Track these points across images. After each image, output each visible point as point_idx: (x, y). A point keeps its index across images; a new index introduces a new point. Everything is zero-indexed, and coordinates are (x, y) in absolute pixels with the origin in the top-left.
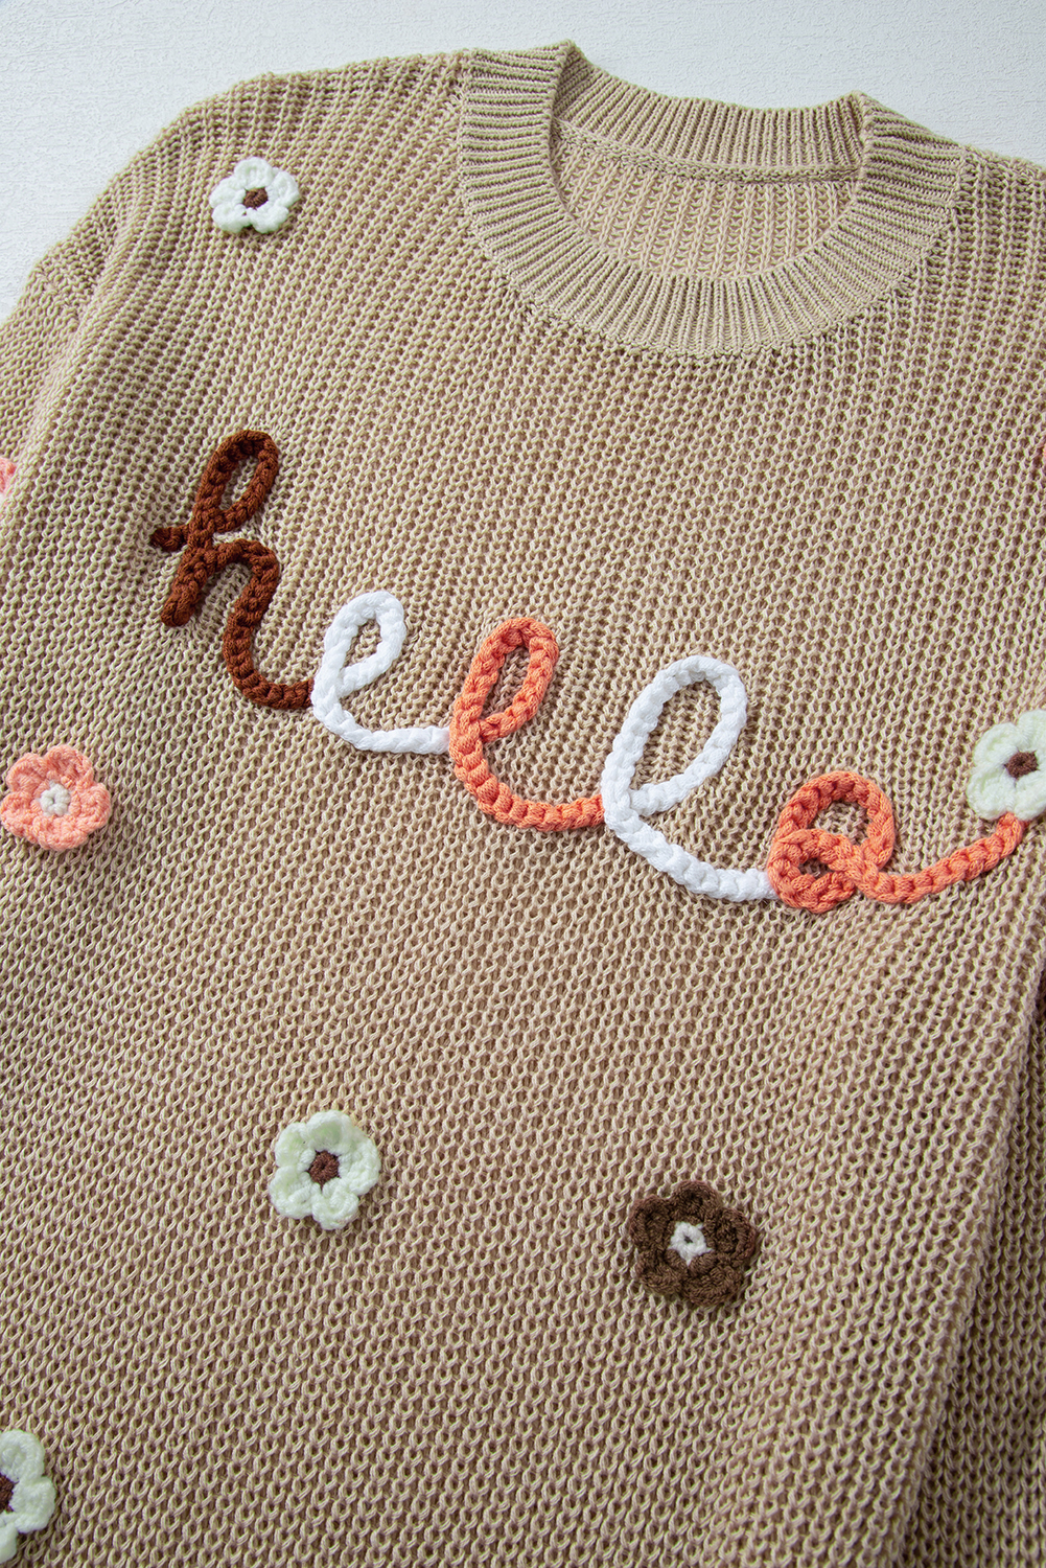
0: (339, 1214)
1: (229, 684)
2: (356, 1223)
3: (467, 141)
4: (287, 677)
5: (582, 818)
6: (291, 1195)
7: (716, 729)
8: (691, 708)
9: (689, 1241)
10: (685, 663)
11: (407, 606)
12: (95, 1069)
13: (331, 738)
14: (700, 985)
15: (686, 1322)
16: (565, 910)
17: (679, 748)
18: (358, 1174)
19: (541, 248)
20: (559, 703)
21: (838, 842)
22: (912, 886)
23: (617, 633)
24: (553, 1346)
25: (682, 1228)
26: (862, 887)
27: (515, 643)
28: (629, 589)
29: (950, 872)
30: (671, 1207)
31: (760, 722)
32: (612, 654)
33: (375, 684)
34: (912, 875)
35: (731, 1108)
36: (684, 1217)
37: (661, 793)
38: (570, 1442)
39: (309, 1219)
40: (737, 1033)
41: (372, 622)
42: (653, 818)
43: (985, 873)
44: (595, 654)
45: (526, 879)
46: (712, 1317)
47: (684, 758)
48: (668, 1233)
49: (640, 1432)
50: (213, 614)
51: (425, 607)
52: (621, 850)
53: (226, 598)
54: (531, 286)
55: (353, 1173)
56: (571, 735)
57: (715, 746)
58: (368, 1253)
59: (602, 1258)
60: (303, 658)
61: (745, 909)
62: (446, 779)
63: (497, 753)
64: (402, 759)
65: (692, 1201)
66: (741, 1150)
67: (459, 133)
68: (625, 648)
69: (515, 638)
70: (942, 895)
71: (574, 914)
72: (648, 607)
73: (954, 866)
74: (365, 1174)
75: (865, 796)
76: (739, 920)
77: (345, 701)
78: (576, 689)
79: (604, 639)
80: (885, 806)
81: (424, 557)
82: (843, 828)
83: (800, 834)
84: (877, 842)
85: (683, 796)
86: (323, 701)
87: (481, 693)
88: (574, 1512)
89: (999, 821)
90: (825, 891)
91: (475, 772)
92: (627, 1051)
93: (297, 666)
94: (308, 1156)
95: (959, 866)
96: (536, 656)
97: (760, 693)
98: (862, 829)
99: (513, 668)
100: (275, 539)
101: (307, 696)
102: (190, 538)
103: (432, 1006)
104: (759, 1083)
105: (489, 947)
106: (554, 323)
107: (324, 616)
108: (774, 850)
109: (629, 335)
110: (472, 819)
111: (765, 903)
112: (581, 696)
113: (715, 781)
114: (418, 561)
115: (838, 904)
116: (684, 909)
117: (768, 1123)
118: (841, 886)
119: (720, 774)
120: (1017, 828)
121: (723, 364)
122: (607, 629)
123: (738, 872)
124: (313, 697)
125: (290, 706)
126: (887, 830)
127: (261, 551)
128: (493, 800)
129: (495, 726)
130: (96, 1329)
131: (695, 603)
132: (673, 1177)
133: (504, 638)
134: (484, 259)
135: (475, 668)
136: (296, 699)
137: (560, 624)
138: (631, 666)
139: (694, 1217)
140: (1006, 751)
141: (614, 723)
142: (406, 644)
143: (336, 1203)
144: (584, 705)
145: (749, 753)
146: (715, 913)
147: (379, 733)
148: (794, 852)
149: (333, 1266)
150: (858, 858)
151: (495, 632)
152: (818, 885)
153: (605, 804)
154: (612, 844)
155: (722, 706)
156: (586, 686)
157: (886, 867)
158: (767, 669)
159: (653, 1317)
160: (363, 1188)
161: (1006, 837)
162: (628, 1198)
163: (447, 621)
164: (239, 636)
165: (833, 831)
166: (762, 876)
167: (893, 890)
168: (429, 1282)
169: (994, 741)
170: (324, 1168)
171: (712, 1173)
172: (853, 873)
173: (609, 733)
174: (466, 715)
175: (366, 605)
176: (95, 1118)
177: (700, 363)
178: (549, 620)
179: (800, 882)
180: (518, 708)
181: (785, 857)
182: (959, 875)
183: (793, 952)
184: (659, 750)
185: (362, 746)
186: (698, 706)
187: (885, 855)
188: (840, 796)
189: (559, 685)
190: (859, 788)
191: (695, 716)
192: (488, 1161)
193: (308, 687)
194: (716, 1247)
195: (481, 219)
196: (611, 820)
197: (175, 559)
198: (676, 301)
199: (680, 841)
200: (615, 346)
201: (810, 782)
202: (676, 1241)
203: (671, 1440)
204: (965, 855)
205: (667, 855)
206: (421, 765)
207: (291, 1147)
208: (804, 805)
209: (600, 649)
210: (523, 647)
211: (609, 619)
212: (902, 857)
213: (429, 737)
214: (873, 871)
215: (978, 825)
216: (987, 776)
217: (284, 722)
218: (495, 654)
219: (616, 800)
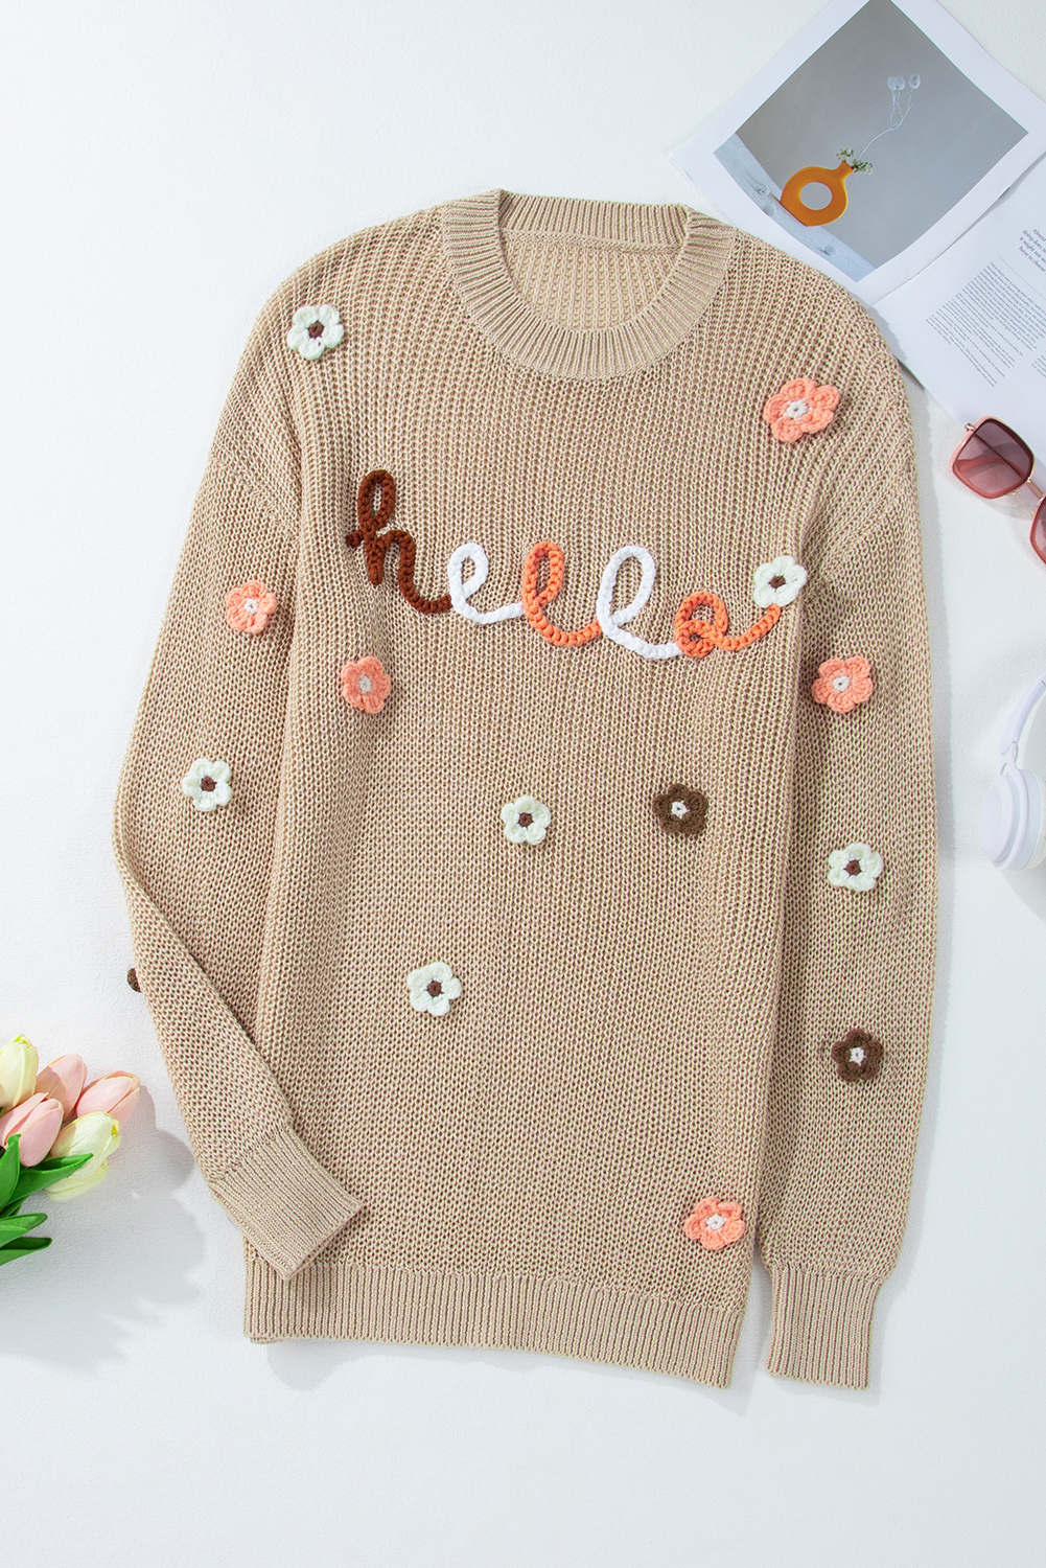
0: (539, 837)
1: (408, 606)
2: (545, 841)
3: (451, 253)
4: (435, 596)
5: (594, 635)
6: (514, 834)
7: (642, 578)
8: (628, 570)
9: (679, 809)
10: (623, 550)
11: (484, 547)
12: (414, 805)
13: (469, 622)
14: (658, 700)
15: (686, 843)
16: (594, 678)
17: (627, 591)
18: (541, 821)
19: (508, 322)
20: (570, 581)
21: (703, 625)
22: (739, 644)
23: (587, 540)
24: (637, 865)
25: (675, 805)
26: (717, 644)
27: (542, 556)
28: (588, 516)
29: (754, 635)
30: (668, 797)
31: (662, 572)
32: (588, 551)
33: (480, 590)
34: (737, 638)
35: (683, 751)
36: (675, 800)
37: (624, 615)
38: (654, 901)
39: (525, 843)
40: (678, 718)
41: (468, 560)
42: (623, 627)
43: (768, 633)
44: (580, 552)
45: (574, 669)
46: (696, 838)
47: (631, 595)
48: (670, 808)
49: (680, 890)
50: (390, 573)
51: (492, 545)
52: (612, 644)
53: (393, 563)
54: (507, 349)
55: (539, 819)
56: (578, 596)
57: (644, 588)
58: (553, 850)
59: (646, 825)
60: (439, 585)
61: (669, 661)
62: (526, 628)
63: (548, 611)
64: (504, 623)
65: (677, 792)
66: (691, 767)
67: (444, 247)
68: (592, 547)
69: (541, 553)
70: (753, 646)
71: (599, 679)
72: (599, 524)
73: (754, 632)
74: (546, 819)
75: (712, 602)
76: (668, 668)
77: (468, 601)
78: (576, 573)
79: (582, 544)
80: (721, 606)
81: (484, 519)
82: (705, 618)
83: (687, 624)
84: (720, 623)
85: (636, 614)
86: (459, 605)
87: (533, 585)
88: (662, 926)
89: (770, 608)
90: (702, 648)
91: (542, 623)
92: (634, 736)
93: (438, 589)
94: (517, 817)
95: (757, 632)
96: (553, 561)
97: (659, 558)
98: (712, 617)
99: (543, 567)
100: (405, 525)
101: (449, 603)
102: (365, 536)
103: (550, 737)
104: (692, 737)
105: (566, 704)
106: (523, 370)
107: (442, 560)
108: (677, 633)
109: (563, 373)
110: (543, 646)
111: (677, 657)
112: (578, 576)
113: (648, 605)
114: (481, 522)
115: (708, 653)
116: (644, 666)
117: (700, 753)
118: (708, 644)
119: (649, 600)
120: (778, 610)
121: (616, 382)
122: (582, 538)
123: (663, 646)
124: (453, 602)
125: (442, 610)
126: (724, 617)
127: (404, 534)
128: (552, 635)
129: (544, 598)
130: (453, 914)
131: (620, 517)
132: (666, 786)
133: (536, 555)
134: (479, 333)
135: (526, 572)
136: (443, 605)
137: (561, 542)
138: (597, 555)
139: (678, 799)
140: (770, 577)
141: (596, 585)
142: (489, 566)
143: (535, 833)
144: (581, 579)
145: (659, 588)
146: (657, 666)
147: (488, 614)
148: (686, 633)
149: (540, 860)
150: (714, 631)
151: (532, 552)
152: (699, 646)
153: (601, 624)
154: (608, 642)
155: (643, 567)
156: (580, 570)
157: (725, 634)
158: (659, 545)
159: (672, 844)
160: (547, 824)
161: (773, 613)
162: (650, 797)
163: (505, 550)
164: (407, 581)
165: (701, 619)
166: (674, 645)
167: (730, 645)
168: (581, 855)
169: (763, 572)
170: (525, 820)
171: (681, 779)
172: (712, 638)
173: (595, 590)
174: (530, 596)
175: (464, 552)
176: (422, 826)
177: (604, 383)
178: (557, 540)
179: (691, 646)
180: (553, 587)
181: (683, 635)
182: (758, 636)
183: (694, 678)
184: (619, 594)
185: (484, 623)
186: (632, 569)
187: (724, 629)
188: (701, 604)
189: (567, 572)
190: (709, 599)
191: (631, 574)
192: (591, 798)
193: (448, 598)
194: (691, 809)
195: (473, 305)
196: (606, 632)
197: (360, 551)
198: (587, 347)
199: (637, 635)
200: (558, 380)
201: (689, 599)
202: (674, 811)
203: (693, 890)
204: (758, 627)
205: (633, 643)
206: (513, 624)
207: (510, 813)
208: (686, 611)
209: (581, 549)
210: (546, 556)
211: (582, 533)
212: (732, 628)
213: (514, 609)
214: (721, 636)
215: (761, 611)
216: (761, 590)
217: (442, 619)
218: (535, 564)
219: (607, 623)
